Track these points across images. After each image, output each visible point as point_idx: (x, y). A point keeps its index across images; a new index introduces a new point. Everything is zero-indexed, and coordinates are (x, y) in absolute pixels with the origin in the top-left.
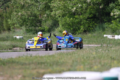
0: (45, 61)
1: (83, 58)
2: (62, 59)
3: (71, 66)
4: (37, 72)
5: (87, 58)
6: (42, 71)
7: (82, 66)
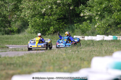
0: (14, 62)
1: (53, 59)
2: (31, 60)
3: (41, 67)
4: (7, 73)
5: (57, 58)
6: (11, 72)
7: (52, 67)
